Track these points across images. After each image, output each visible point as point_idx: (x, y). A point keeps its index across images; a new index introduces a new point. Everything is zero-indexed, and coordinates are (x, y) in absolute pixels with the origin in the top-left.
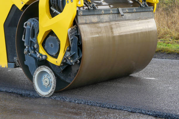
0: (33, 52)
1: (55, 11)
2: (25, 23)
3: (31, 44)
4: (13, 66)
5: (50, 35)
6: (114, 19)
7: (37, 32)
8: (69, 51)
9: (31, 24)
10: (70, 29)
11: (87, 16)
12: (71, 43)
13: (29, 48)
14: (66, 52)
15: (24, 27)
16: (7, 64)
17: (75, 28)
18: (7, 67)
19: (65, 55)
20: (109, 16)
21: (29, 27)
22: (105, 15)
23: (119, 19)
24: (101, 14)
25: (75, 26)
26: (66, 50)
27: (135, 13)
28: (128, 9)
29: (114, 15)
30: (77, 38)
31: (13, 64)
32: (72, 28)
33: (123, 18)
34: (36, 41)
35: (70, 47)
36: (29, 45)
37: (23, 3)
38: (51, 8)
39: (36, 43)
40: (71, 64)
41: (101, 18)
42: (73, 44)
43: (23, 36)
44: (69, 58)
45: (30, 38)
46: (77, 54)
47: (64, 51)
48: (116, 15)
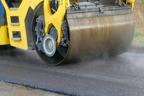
0: (42, 39)
1: (54, 11)
2: (37, 19)
3: (41, 33)
4: (31, 49)
5: (52, 27)
6: (97, 15)
7: (44, 25)
8: (63, 37)
9: (40, 19)
10: (62, 23)
11: (74, 14)
12: (64, 32)
13: (40, 36)
14: (61, 38)
15: (37, 21)
16: (27, 48)
17: (65, 22)
18: (28, 50)
19: (61, 40)
20: (92, 13)
21: (39, 22)
22: (89, 13)
23: (100, 15)
24: (85, 12)
25: (66, 20)
26: (61, 37)
27: (114, 10)
28: (108, 8)
29: (96, 12)
30: (67, 29)
31: (31, 47)
32: (63, 22)
33: (103, 14)
34: (44, 31)
35: (64, 35)
36: (40, 34)
37: (35, 5)
38: (52, 9)
39: (44, 33)
40: (64, 46)
41: (85, 15)
42: (65, 33)
43: (36, 27)
44: (63, 42)
45: (40, 29)
46: (68, 39)
47: (60, 37)
48: (98, 12)
